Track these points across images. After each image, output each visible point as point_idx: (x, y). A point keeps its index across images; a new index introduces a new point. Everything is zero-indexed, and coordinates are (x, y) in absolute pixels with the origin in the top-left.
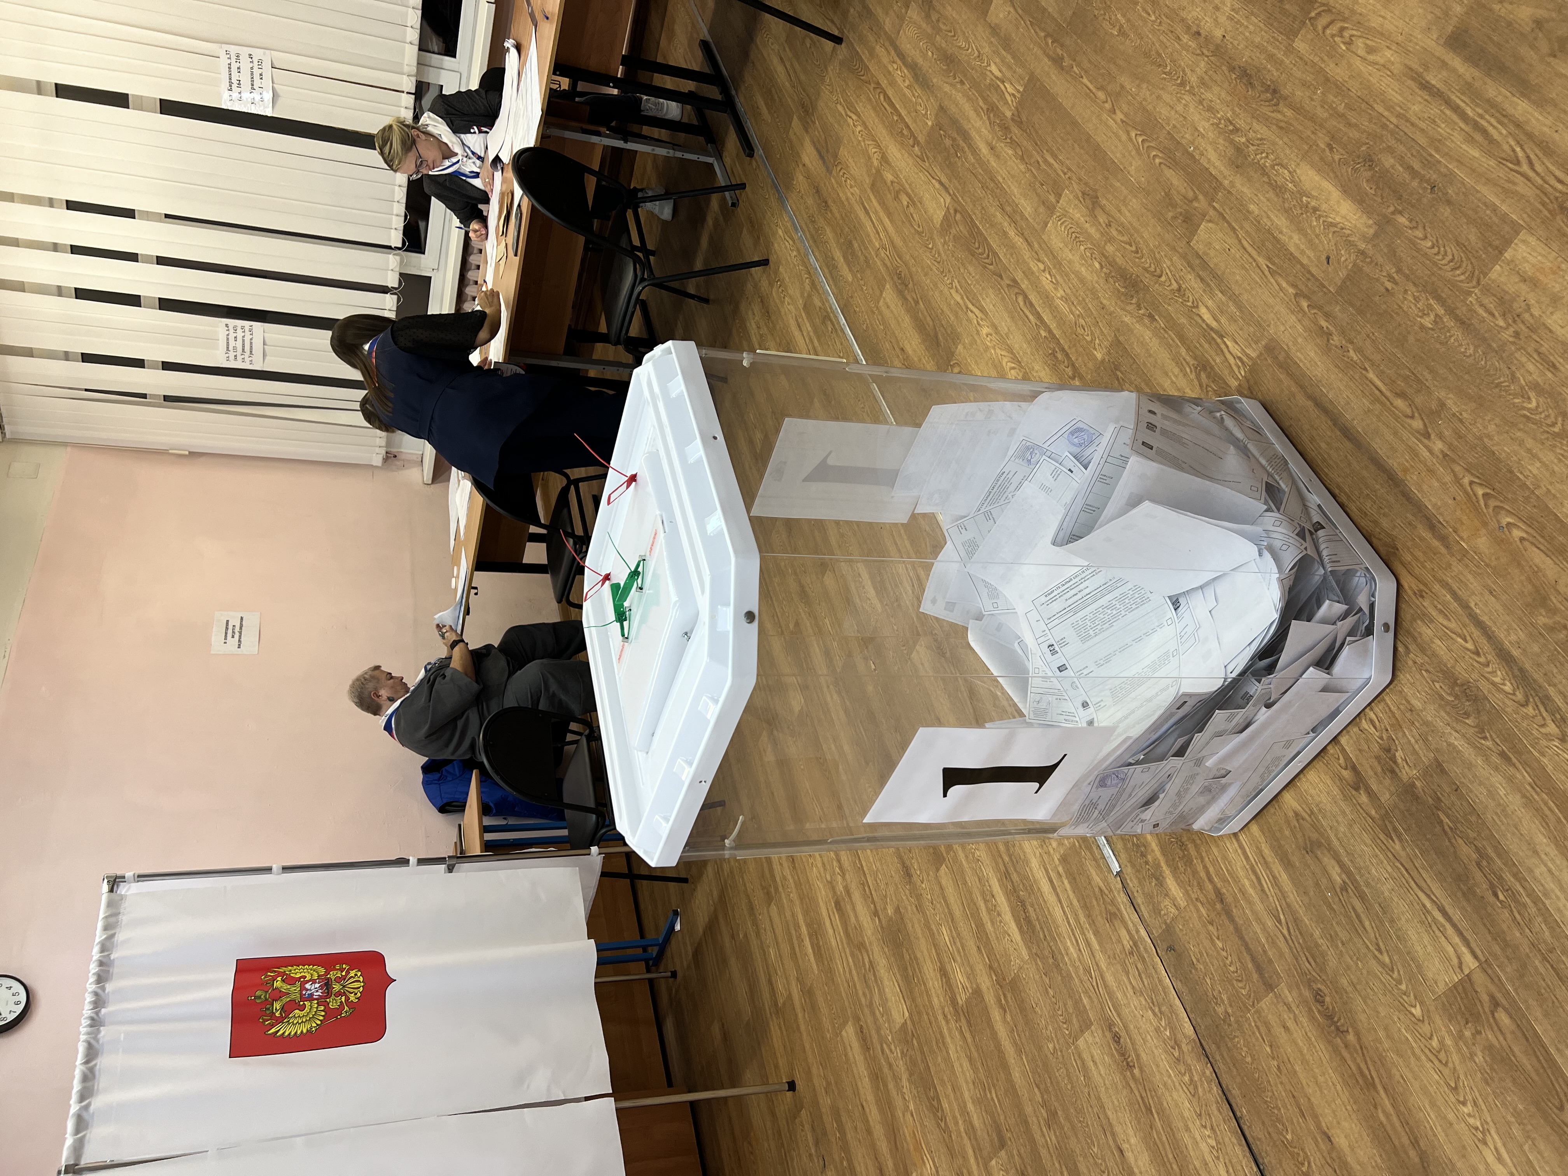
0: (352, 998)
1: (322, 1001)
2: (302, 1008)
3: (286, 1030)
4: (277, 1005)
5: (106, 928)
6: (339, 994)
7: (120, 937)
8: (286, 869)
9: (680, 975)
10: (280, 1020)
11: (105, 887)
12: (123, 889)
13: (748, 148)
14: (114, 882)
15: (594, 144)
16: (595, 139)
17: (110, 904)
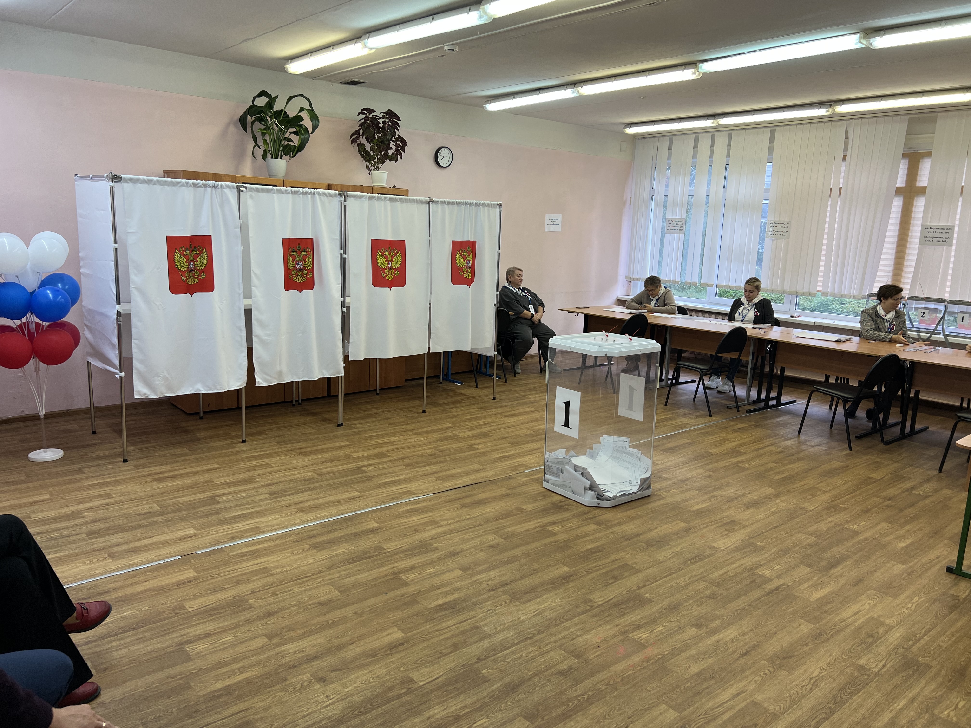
0: (465, 275)
1: (466, 266)
2: (464, 261)
3: (458, 256)
4: (465, 253)
5: (488, 204)
6: (467, 271)
7: (486, 208)
8: (499, 254)
9: (440, 385)
10: (461, 254)
11: (499, 203)
12: (498, 207)
13: (749, 412)
14: (500, 205)
15: (749, 357)
16: (751, 357)
17: (494, 204)
